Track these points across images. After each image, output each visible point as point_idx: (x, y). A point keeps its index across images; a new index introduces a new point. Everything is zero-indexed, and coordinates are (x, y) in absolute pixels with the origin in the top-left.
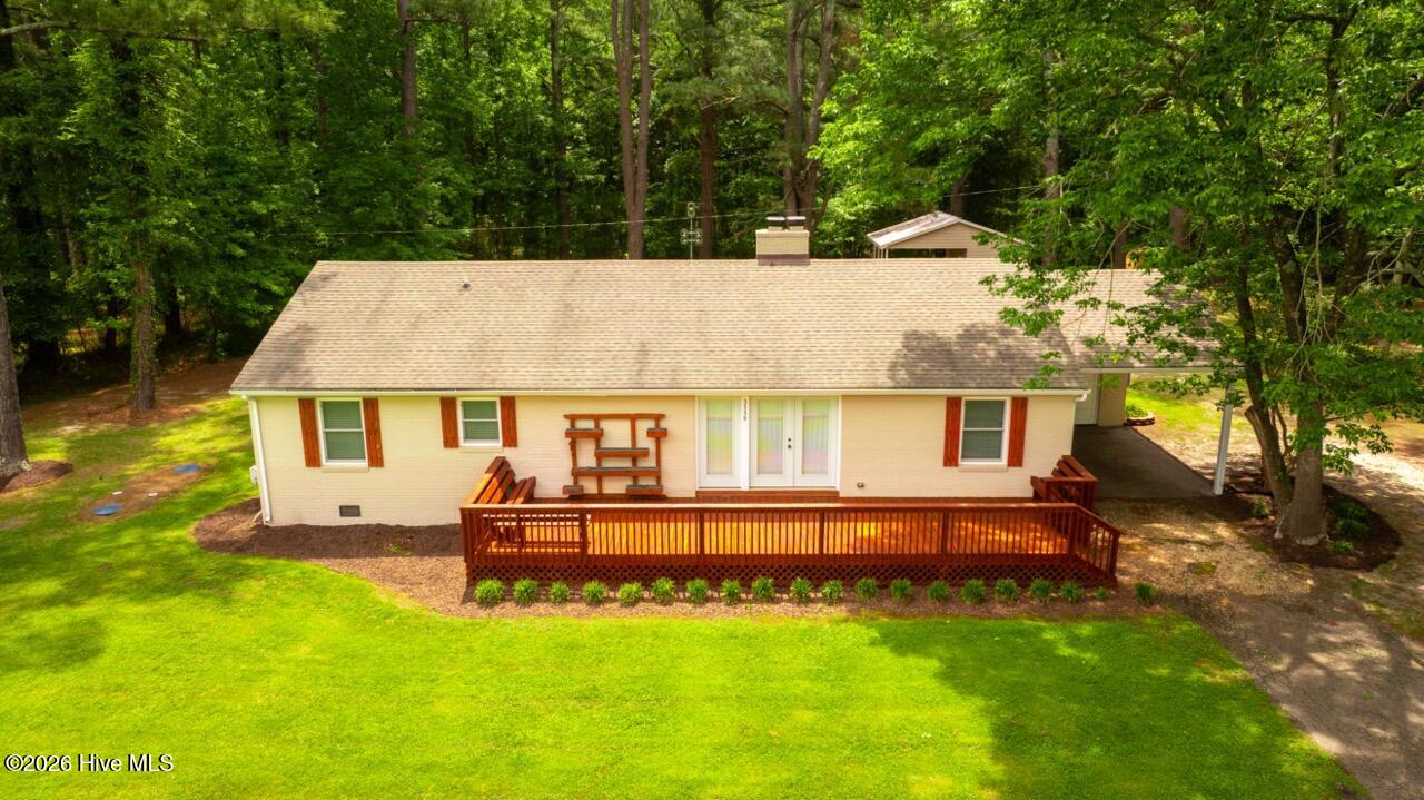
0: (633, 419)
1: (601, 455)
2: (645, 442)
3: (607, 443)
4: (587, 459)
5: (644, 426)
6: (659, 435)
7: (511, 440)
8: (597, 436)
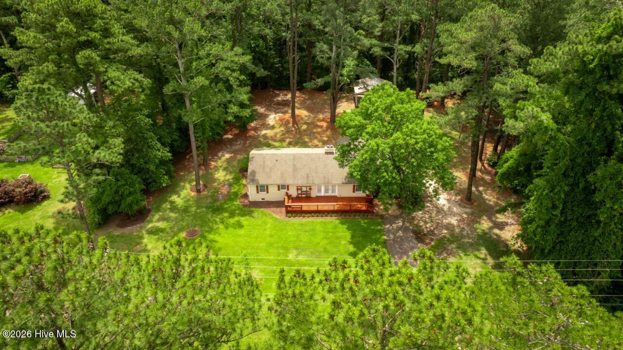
0: (306, 187)
1: (302, 191)
2: (308, 190)
3: (303, 190)
4: (300, 192)
5: (308, 188)
6: (310, 189)
7: (288, 190)
8: (301, 189)
